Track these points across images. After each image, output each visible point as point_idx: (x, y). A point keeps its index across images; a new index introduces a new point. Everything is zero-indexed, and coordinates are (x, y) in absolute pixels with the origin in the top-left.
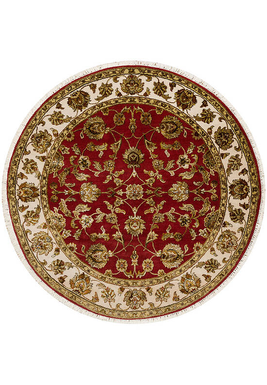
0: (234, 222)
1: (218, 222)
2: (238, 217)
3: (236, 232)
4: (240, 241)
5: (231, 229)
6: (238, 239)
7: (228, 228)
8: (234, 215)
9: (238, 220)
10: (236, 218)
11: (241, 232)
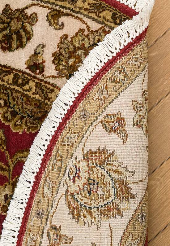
0: (29, 39)
1: (26, 87)
2: (15, 25)
3: (61, 33)
4: (90, 22)
5: (52, 48)
6: (84, 26)
7: (47, 57)
8: (8, 38)
9: (23, 28)
10: (17, 33)
11: (62, 19)
